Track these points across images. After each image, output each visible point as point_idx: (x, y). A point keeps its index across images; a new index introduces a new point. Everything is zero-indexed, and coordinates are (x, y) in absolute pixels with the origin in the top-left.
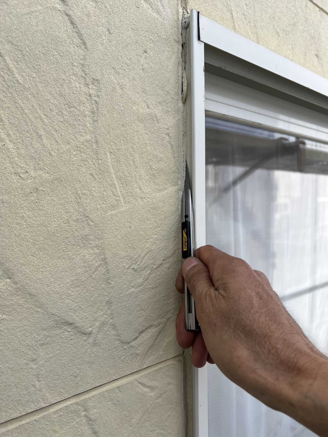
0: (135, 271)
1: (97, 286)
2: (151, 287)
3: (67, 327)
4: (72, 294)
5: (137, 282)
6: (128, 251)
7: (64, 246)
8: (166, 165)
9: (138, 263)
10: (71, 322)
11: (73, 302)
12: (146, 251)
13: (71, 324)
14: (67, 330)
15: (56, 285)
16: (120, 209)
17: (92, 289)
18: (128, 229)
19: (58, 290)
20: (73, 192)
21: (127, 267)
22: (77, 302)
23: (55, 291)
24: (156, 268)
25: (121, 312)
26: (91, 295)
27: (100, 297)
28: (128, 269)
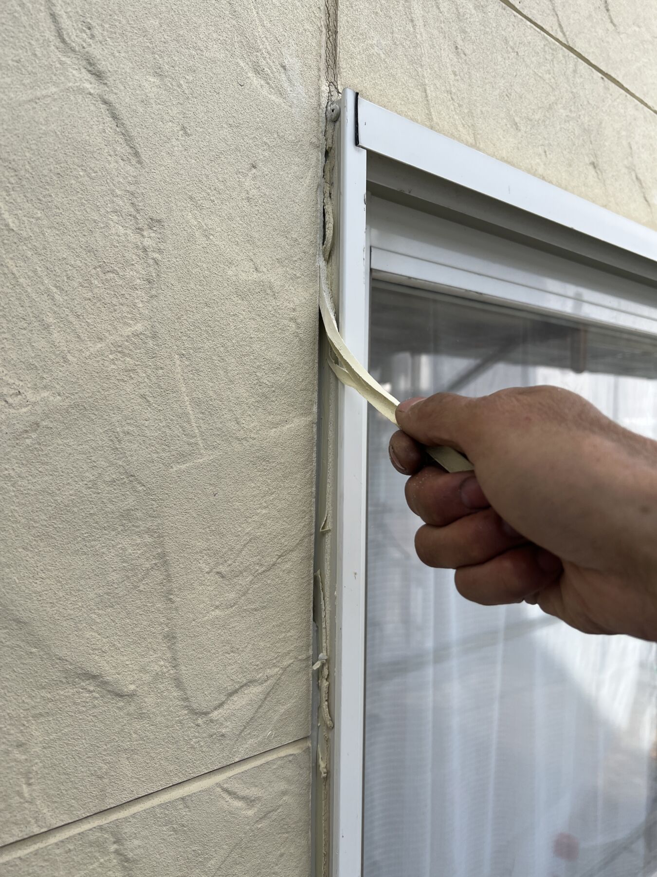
0: (223, 577)
1: (147, 606)
2: (253, 607)
3: (87, 682)
4: (98, 621)
5: (225, 599)
6: (209, 540)
7: (86, 531)
8: (288, 377)
9: (229, 562)
10: (95, 672)
11: (98, 636)
12: (245, 540)
13: (94, 677)
14: (86, 689)
15: (69, 603)
16: (195, 461)
17: (138, 611)
18: (212, 498)
19: (72, 612)
20: (106, 429)
21: (207, 570)
22: (108, 635)
23: (65, 615)
24: (264, 571)
25: (192, 655)
26: (135, 622)
27: (153, 627)
28: (207, 573)
